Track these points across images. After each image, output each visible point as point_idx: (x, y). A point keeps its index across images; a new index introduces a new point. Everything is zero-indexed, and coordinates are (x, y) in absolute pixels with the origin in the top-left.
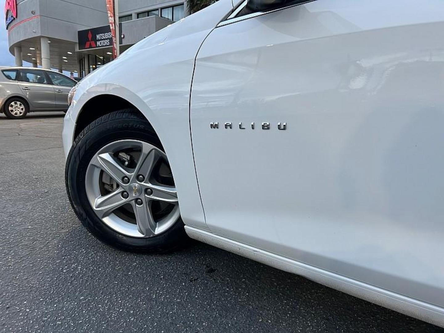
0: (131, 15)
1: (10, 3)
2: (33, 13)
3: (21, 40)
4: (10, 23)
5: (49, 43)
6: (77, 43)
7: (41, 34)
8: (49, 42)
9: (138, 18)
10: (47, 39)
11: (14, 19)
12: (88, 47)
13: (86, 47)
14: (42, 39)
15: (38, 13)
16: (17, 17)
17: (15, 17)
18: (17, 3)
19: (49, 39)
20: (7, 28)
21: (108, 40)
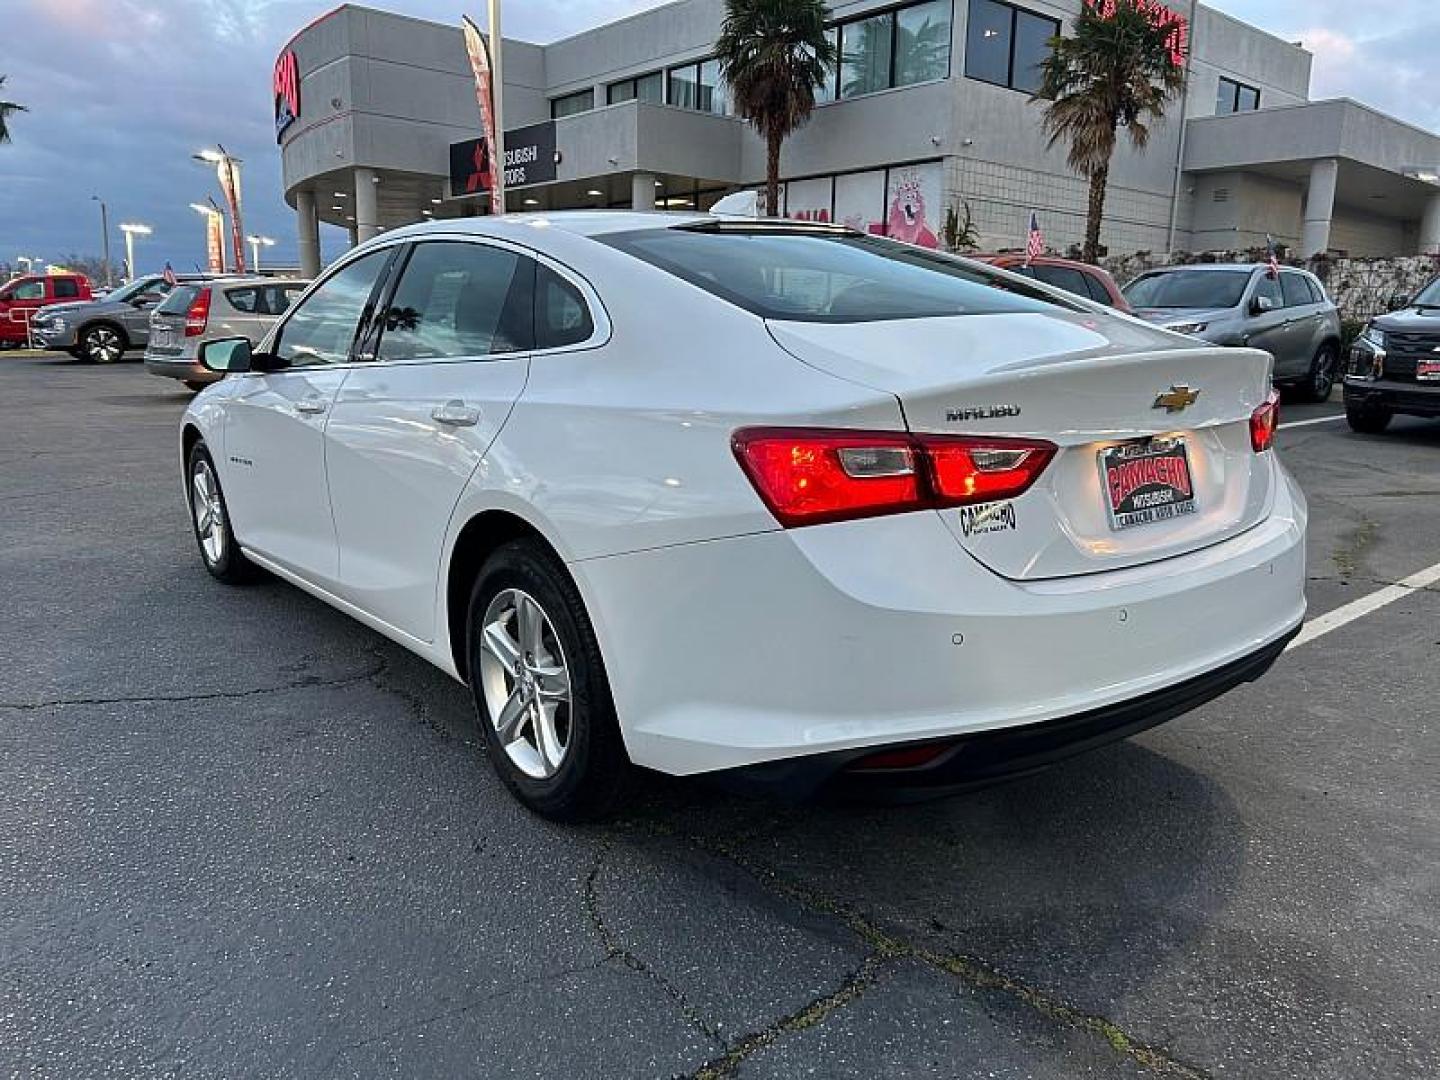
0: (591, 90)
1: (284, 76)
2: (336, 103)
3: (310, 175)
4: (284, 130)
5: (376, 183)
6: (446, 178)
7: (356, 159)
8: (376, 180)
9: (609, 102)
10: (369, 174)
11: (293, 119)
12: (474, 188)
13: (469, 189)
14: (358, 174)
15: (347, 105)
16: (299, 114)
17: (294, 114)
18: (300, 76)
19: (377, 172)
20: (279, 142)
21: (523, 169)
